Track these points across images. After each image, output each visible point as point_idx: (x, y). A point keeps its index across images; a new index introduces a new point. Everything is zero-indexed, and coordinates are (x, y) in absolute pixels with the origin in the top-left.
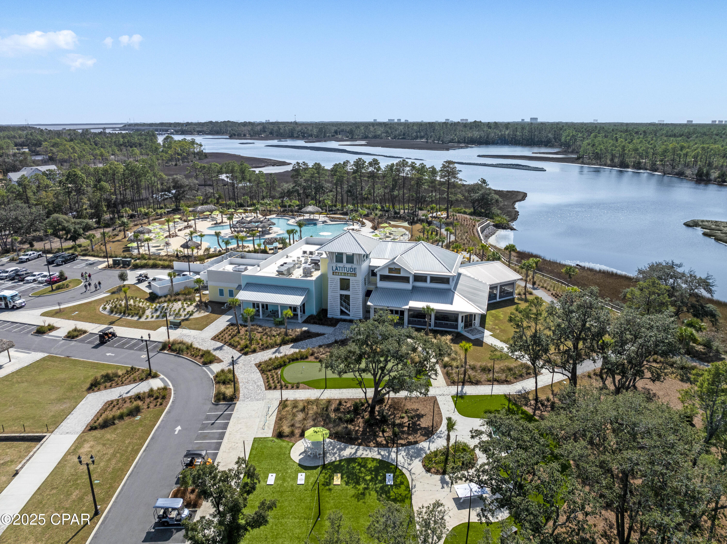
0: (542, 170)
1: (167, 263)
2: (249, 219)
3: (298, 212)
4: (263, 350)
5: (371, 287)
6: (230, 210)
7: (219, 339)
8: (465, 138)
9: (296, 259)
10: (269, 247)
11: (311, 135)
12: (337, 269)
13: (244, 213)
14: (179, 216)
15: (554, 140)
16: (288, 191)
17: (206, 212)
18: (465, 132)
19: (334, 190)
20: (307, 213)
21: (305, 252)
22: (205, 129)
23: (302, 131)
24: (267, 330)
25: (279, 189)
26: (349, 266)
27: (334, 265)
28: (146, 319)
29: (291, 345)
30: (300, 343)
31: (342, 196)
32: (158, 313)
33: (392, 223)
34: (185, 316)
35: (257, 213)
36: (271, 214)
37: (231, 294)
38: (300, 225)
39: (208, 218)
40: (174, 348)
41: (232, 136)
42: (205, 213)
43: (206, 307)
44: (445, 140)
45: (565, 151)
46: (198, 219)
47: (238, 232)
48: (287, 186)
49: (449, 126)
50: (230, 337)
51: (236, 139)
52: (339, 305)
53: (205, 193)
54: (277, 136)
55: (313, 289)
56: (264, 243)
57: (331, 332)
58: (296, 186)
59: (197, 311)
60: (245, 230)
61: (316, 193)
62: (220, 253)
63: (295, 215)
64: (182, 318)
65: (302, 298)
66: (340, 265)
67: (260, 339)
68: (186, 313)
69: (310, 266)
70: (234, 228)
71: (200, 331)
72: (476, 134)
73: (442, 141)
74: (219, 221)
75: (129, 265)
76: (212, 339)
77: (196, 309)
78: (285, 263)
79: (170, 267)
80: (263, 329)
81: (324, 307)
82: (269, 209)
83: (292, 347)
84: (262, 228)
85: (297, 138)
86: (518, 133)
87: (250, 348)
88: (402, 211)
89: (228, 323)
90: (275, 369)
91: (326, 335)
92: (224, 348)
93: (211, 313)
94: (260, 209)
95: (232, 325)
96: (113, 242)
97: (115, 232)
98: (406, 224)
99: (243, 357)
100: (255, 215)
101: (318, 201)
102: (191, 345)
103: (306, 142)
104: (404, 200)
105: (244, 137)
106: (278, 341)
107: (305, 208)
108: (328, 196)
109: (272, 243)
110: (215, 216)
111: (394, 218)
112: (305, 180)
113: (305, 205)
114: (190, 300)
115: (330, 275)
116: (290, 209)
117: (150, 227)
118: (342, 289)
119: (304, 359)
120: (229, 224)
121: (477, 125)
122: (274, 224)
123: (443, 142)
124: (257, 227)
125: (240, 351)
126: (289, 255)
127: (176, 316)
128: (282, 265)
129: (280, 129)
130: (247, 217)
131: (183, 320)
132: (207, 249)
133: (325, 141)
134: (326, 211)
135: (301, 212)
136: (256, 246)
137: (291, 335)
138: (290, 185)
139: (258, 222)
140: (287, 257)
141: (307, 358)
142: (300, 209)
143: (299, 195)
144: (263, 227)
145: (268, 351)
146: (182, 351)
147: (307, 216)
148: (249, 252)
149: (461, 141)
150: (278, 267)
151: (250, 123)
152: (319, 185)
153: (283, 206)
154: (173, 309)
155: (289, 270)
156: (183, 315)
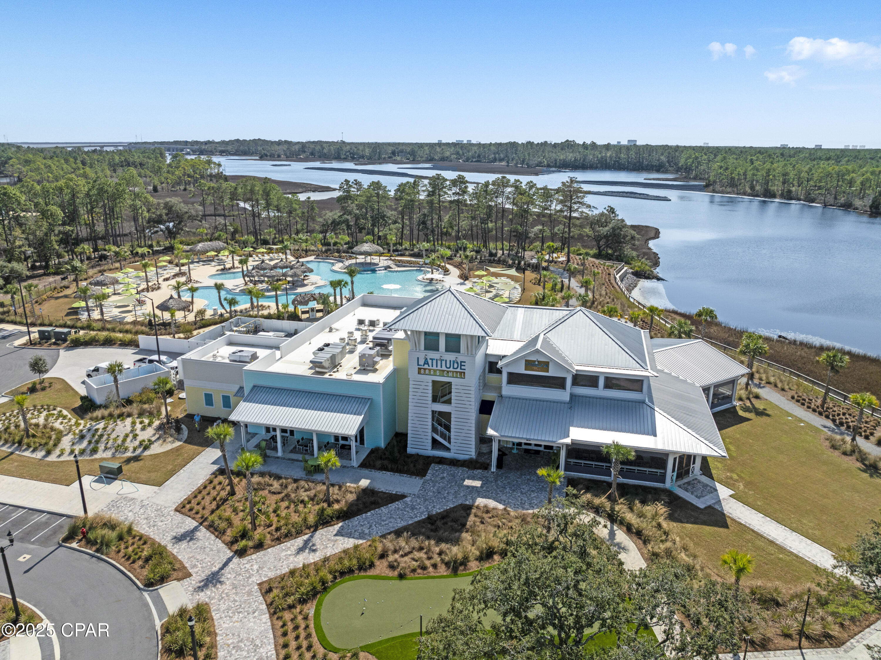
0: (666, 199)
1: (129, 336)
2: (272, 263)
3: (348, 252)
4: (278, 540)
5: (490, 396)
6: (246, 249)
7: (191, 510)
8: (556, 160)
9: (345, 336)
10: (301, 308)
11: (363, 157)
12: (426, 362)
13: (268, 253)
14: (168, 258)
15: (667, 164)
16: (334, 222)
17: (210, 251)
18: (556, 153)
19: (400, 221)
20: (361, 254)
21: (361, 322)
22: (229, 148)
23: (352, 151)
24: (290, 488)
25: (319, 220)
26: (451, 357)
27: (422, 355)
28: (59, 456)
29: (337, 527)
30: (356, 521)
31: (411, 230)
32: (85, 443)
33: (492, 270)
34: (135, 449)
35: (286, 254)
36: (307, 256)
37: (227, 403)
38: (351, 273)
39: (213, 261)
40: (91, 536)
41: (262, 157)
42: (209, 254)
43: (178, 430)
44: (531, 163)
45: (685, 177)
46: (198, 262)
47: (255, 283)
48: (332, 215)
49: (534, 146)
50: (214, 505)
51: (268, 160)
52: (430, 430)
53: (213, 225)
54: (320, 157)
55: (380, 399)
56: (293, 303)
57: (416, 491)
58: (344, 214)
59: (158, 439)
60: (266, 279)
61: (373, 225)
62: (222, 319)
63: (344, 258)
64: (129, 454)
65: (359, 419)
66: (432, 355)
67: (275, 511)
68: (137, 443)
69: (372, 352)
70: (248, 276)
71: (157, 488)
72: (570, 156)
73: (527, 164)
74: (228, 266)
75: (65, 340)
76: (176, 510)
77: (157, 436)
78: (327, 345)
79: (133, 344)
80: (281, 485)
81: (400, 429)
82: (305, 248)
83: (339, 533)
84: (291, 276)
85: (345, 160)
86: (622, 155)
87: (250, 538)
88: (500, 252)
89: (215, 467)
90: (303, 601)
91: (408, 499)
92: (198, 534)
93: (185, 442)
94: (292, 248)
95: (221, 472)
96: (57, 298)
97: (65, 283)
98: (513, 272)
99: (236, 560)
100: (284, 257)
101: (376, 238)
102: (130, 530)
103: (356, 164)
104: (502, 236)
105: (278, 157)
106: (312, 519)
107: (358, 247)
108: (390, 230)
109: (306, 303)
110: (224, 258)
111: (490, 262)
112: (357, 205)
113: (357, 242)
114: (151, 414)
115: (413, 374)
116: (335, 248)
117: (119, 275)
118: (435, 399)
119: (365, 570)
120: (240, 270)
121: (569, 145)
122: (311, 271)
123: (529, 166)
124: (285, 275)
125: (230, 544)
126: (333, 326)
127: (116, 451)
128: (321, 349)
129: (323, 148)
130: (271, 260)
131: (129, 461)
132: (201, 312)
133: (380, 164)
134: (389, 251)
135: (352, 253)
136: (280, 308)
137: (338, 501)
138: (336, 214)
139: (286, 267)
140: (331, 330)
141: (372, 565)
142: (351, 248)
143: (349, 227)
144: (294, 275)
145: (288, 544)
146: (108, 546)
147: (361, 259)
148: (269, 317)
149: (552, 164)
150: (314, 353)
151: (286, 142)
152: (379, 213)
153: (326, 244)
154: (113, 436)
155: (333, 358)
156: (131, 449)
